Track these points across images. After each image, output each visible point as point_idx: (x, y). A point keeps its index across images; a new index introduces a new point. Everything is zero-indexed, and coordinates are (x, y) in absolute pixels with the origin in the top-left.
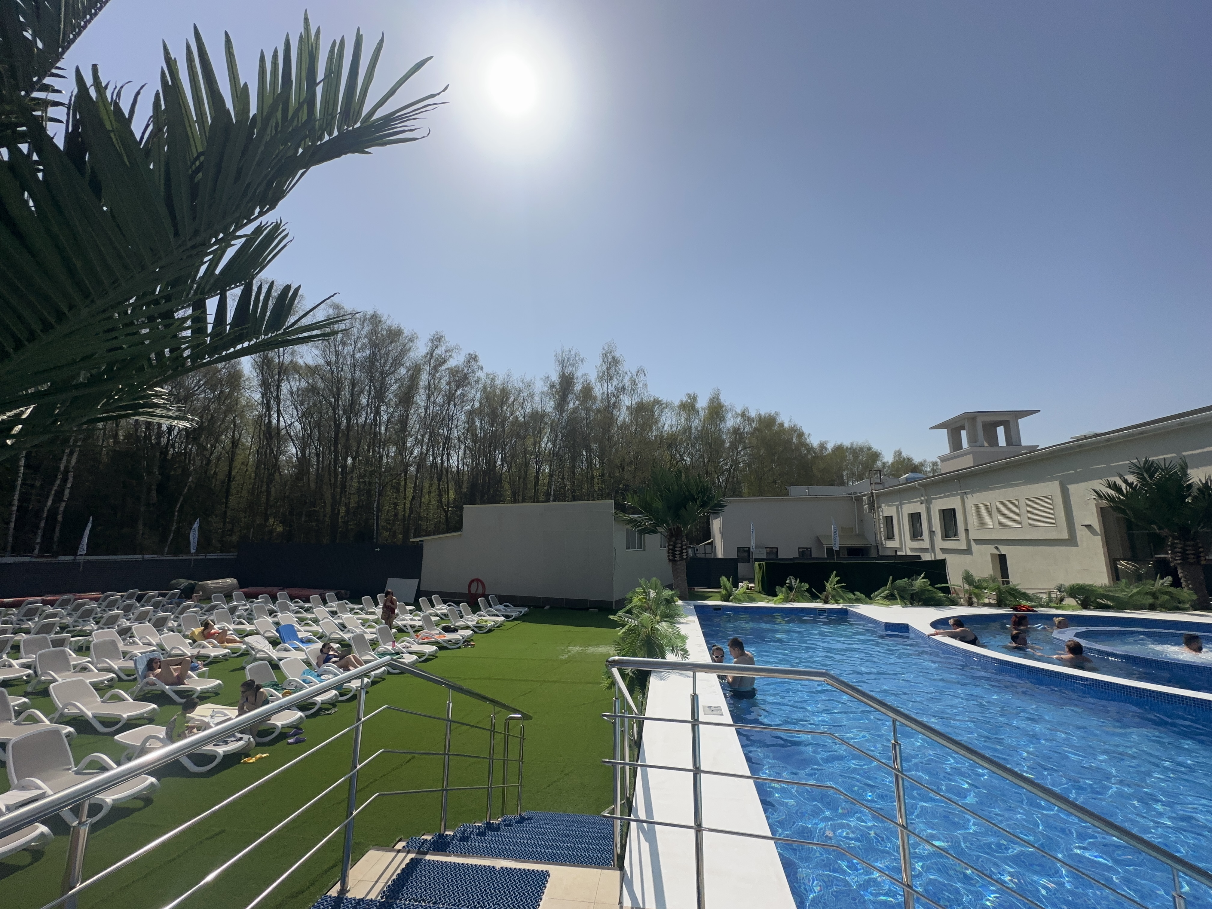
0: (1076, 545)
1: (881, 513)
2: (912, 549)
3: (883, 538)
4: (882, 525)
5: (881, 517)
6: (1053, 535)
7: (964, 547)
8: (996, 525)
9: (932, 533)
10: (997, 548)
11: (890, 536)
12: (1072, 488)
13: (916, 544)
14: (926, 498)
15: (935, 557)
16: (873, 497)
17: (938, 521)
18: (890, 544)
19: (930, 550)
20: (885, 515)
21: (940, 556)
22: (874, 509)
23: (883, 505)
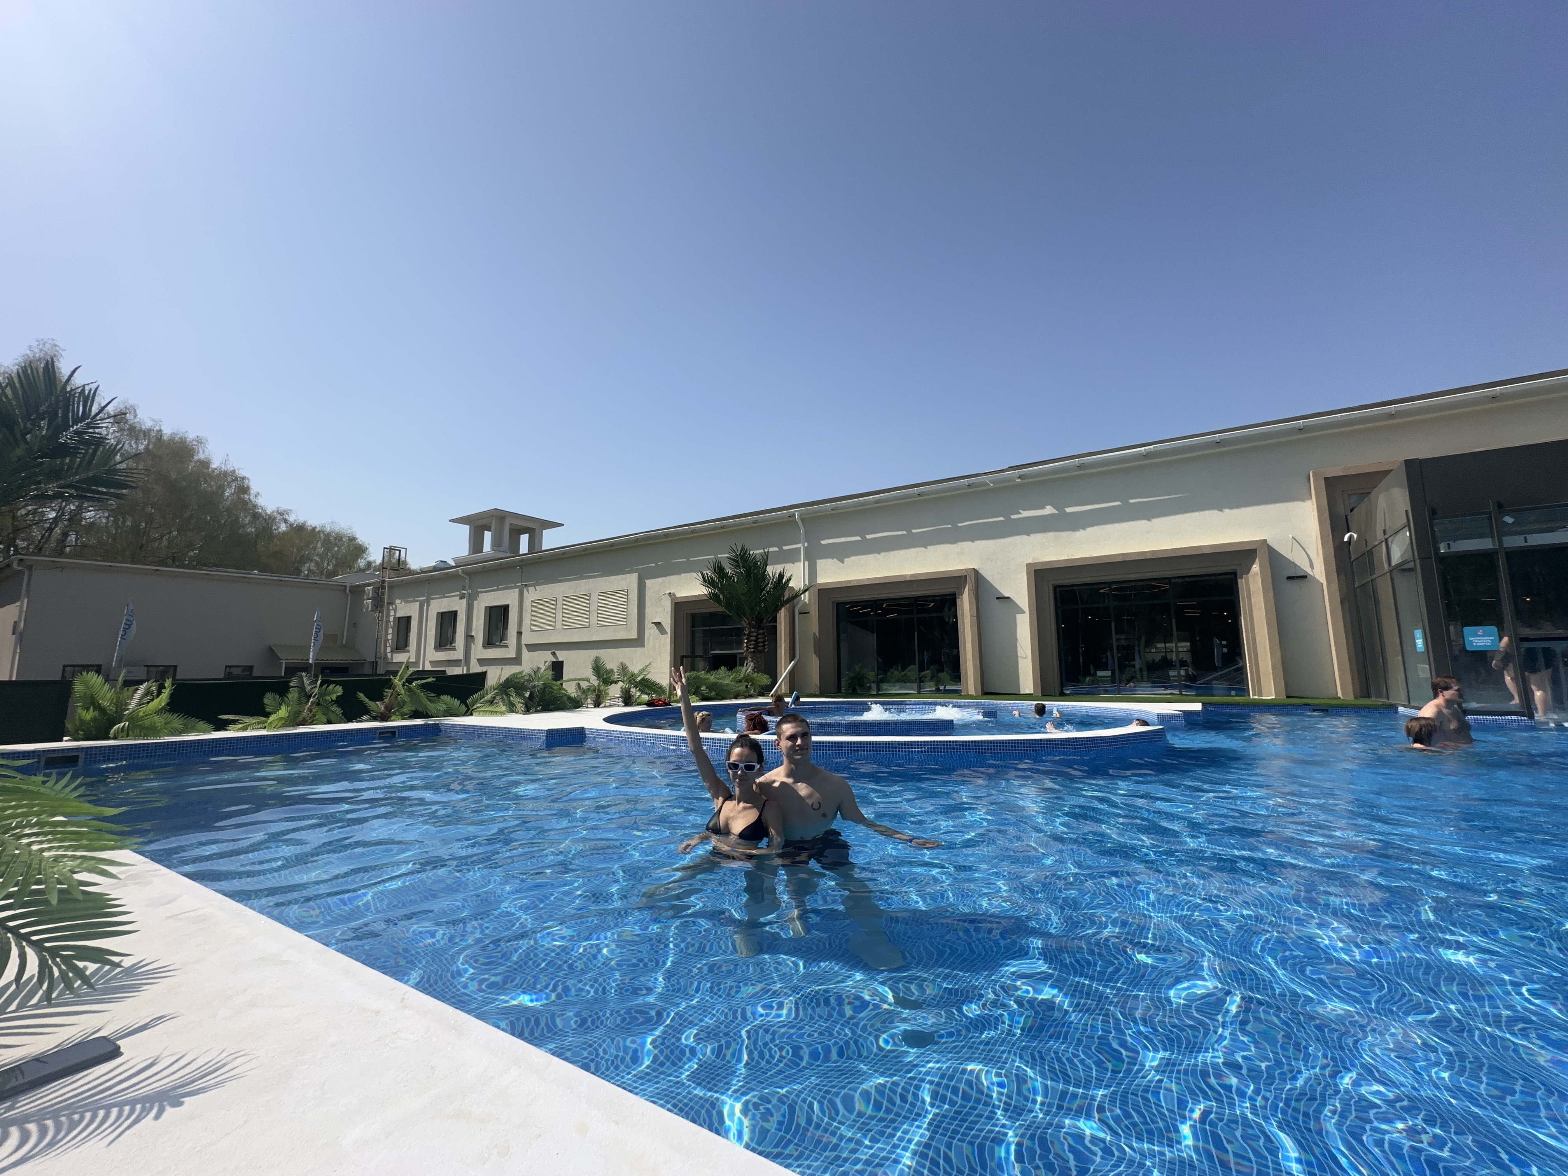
0: (642, 645)
1: (392, 613)
2: (432, 663)
3: (389, 650)
4: (390, 631)
5: (391, 619)
6: (621, 635)
7: (513, 655)
8: (559, 625)
9: (469, 638)
10: (554, 654)
11: (402, 644)
12: (649, 583)
13: (442, 656)
14: (470, 591)
15: (468, 669)
16: (383, 588)
17: (482, 622)
18: (400, 658)
19: (463, 662)
20: (398, 615)
21: (476, 669)
22: (382, 606)
23: (398, 601)
